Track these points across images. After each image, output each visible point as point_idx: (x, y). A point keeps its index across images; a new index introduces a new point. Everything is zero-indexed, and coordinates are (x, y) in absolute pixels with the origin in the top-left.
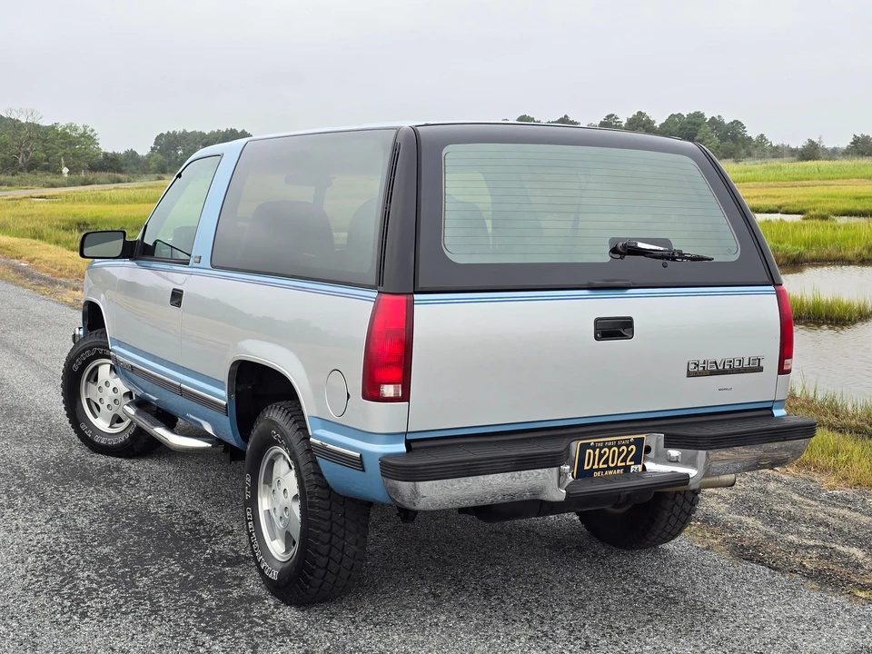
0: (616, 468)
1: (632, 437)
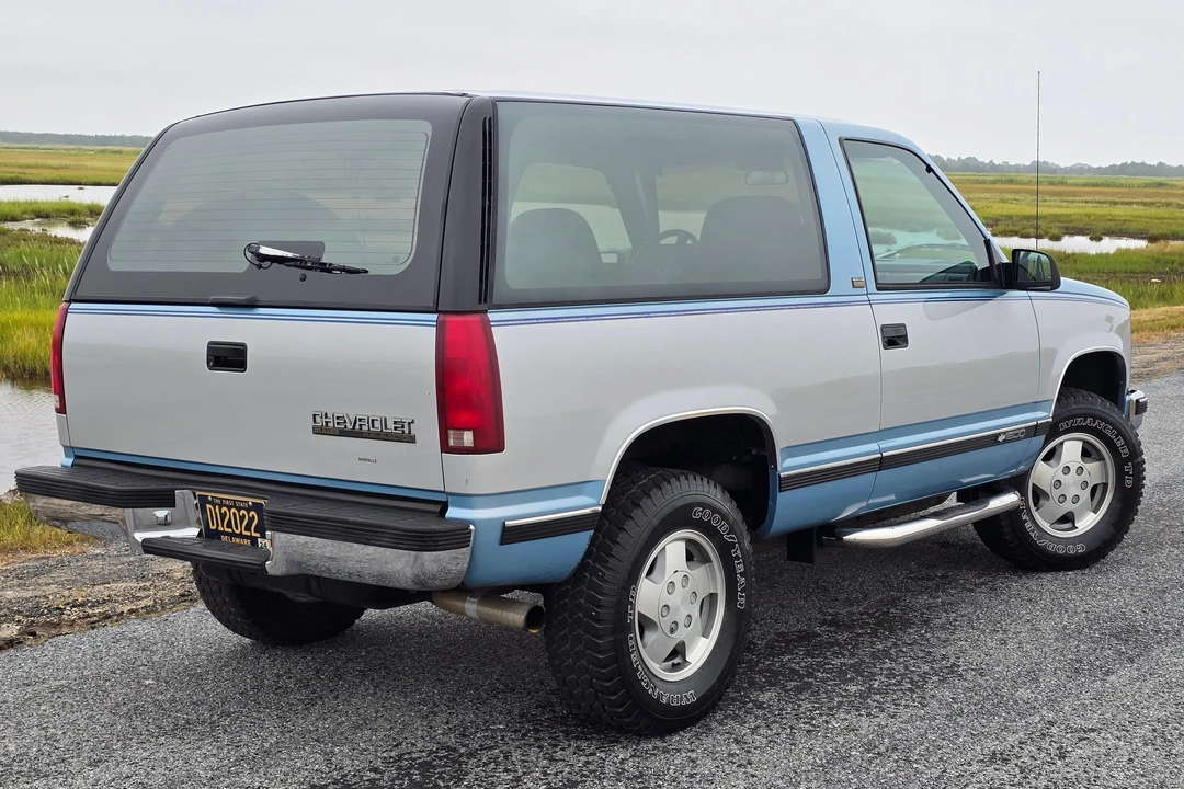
0: (241, 536)
1: (251, 501)
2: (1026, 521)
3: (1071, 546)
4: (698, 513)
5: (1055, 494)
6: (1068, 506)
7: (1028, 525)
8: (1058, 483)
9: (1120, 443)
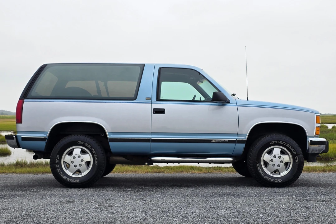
2: (260, 170)
3: (276, 180)
4: (80, 142)
5: (271, 163)
6: (276, 168)
7: (260, 171)
8: (272, 160)
9: (293, 150)
